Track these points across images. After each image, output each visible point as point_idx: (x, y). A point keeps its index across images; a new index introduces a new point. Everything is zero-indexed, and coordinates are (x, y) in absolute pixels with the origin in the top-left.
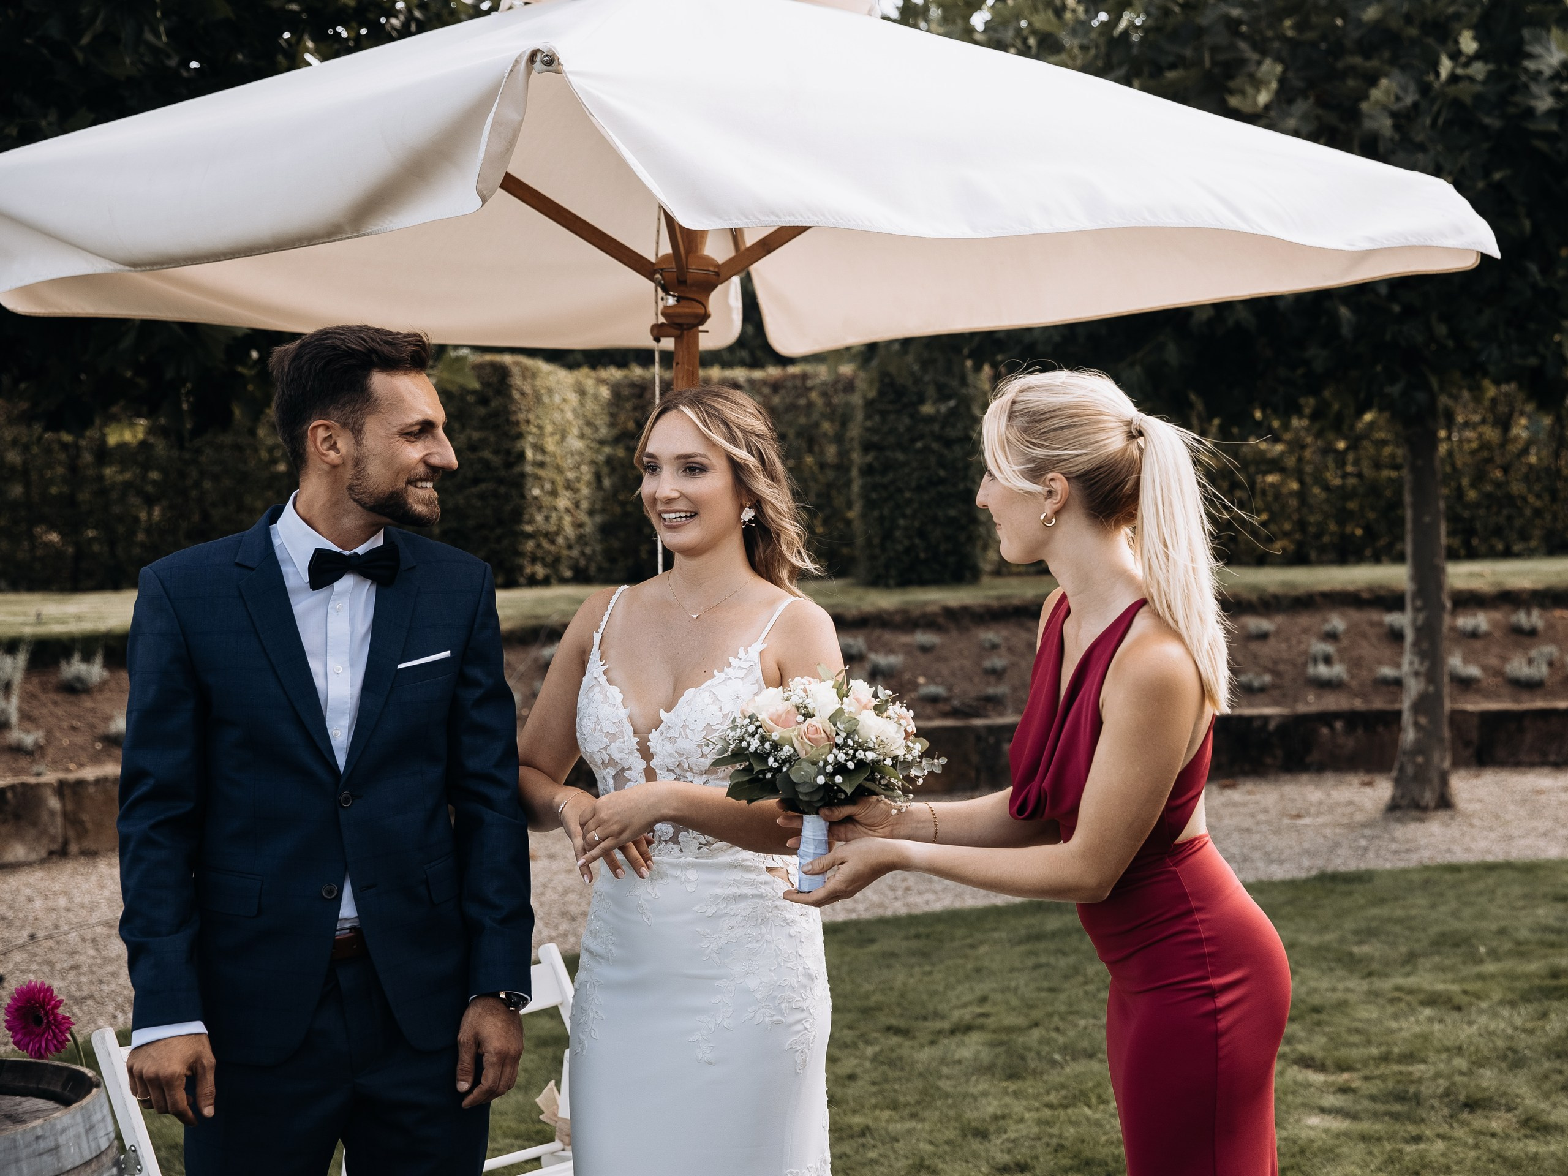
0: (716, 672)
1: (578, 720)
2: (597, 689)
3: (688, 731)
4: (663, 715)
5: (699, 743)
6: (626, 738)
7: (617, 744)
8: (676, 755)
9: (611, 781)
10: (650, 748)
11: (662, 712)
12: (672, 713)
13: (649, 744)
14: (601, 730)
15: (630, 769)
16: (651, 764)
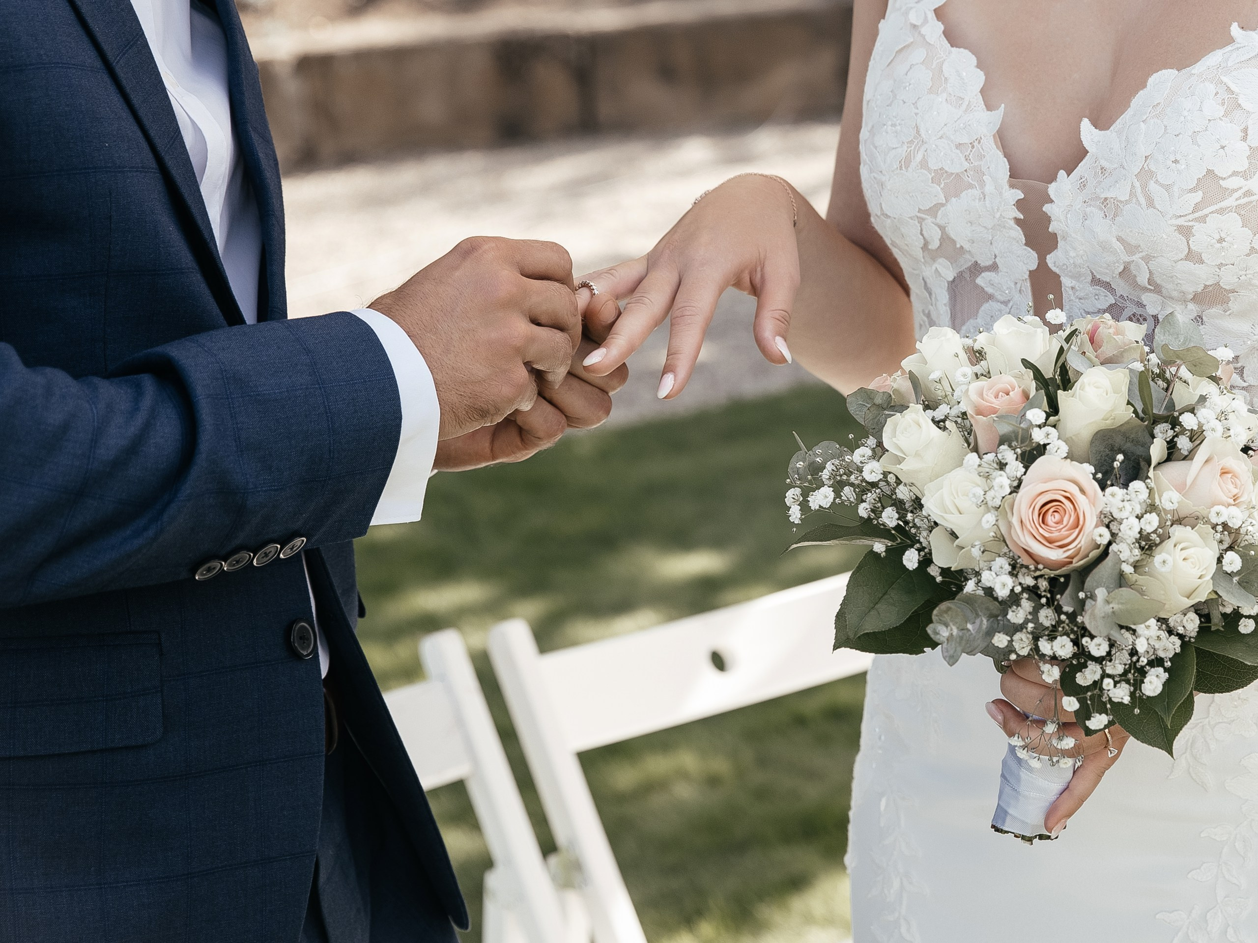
0: (1235, 29)
1: (864, 134)
2: (918, 55)
3: (1152, 186)
4: (1088, 132)
5: (1181, 222)
6: (989, 188)
7: (968, 197)
8: (1118, 246)
9: (942, 296)
10: (1048, 219)
11: (1086, 124)
12: (1110, 134)
13: (1047, 208)
14: (924, 164)
15: (994, 267)
16: (1050, 259)
